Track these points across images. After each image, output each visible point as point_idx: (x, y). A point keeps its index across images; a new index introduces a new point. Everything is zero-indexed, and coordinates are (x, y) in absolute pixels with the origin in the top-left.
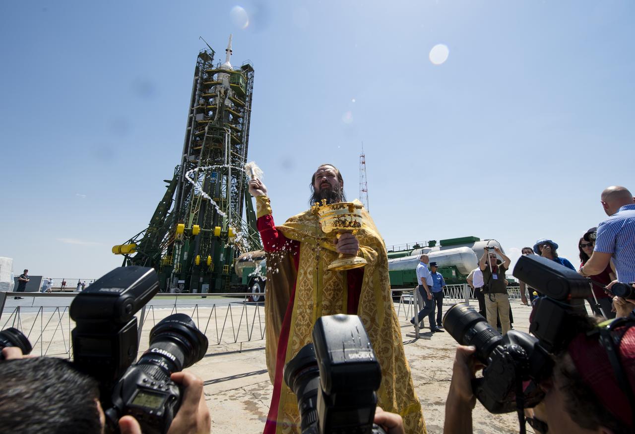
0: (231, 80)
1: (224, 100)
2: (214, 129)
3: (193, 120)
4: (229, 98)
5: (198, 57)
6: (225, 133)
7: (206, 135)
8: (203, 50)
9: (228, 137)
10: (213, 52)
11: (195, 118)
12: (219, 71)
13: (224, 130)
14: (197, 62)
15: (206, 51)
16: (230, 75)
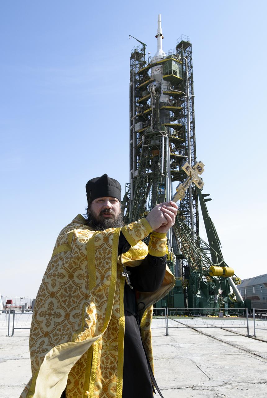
0: (164, 70)
1: (158, 98)
2: (150, 136)
3: (133, 131)
4: (164, 94)
5: (131, 60)
6: (162, 136)
7: (143, 146)
8: (134, 50)
9: (165, 141)
10: (144, 45)
11: (135, 129)
12: (151, 66)
13: (160, 134)
14: (131, 65)
15: (136, 50)
16: (162, 66)
